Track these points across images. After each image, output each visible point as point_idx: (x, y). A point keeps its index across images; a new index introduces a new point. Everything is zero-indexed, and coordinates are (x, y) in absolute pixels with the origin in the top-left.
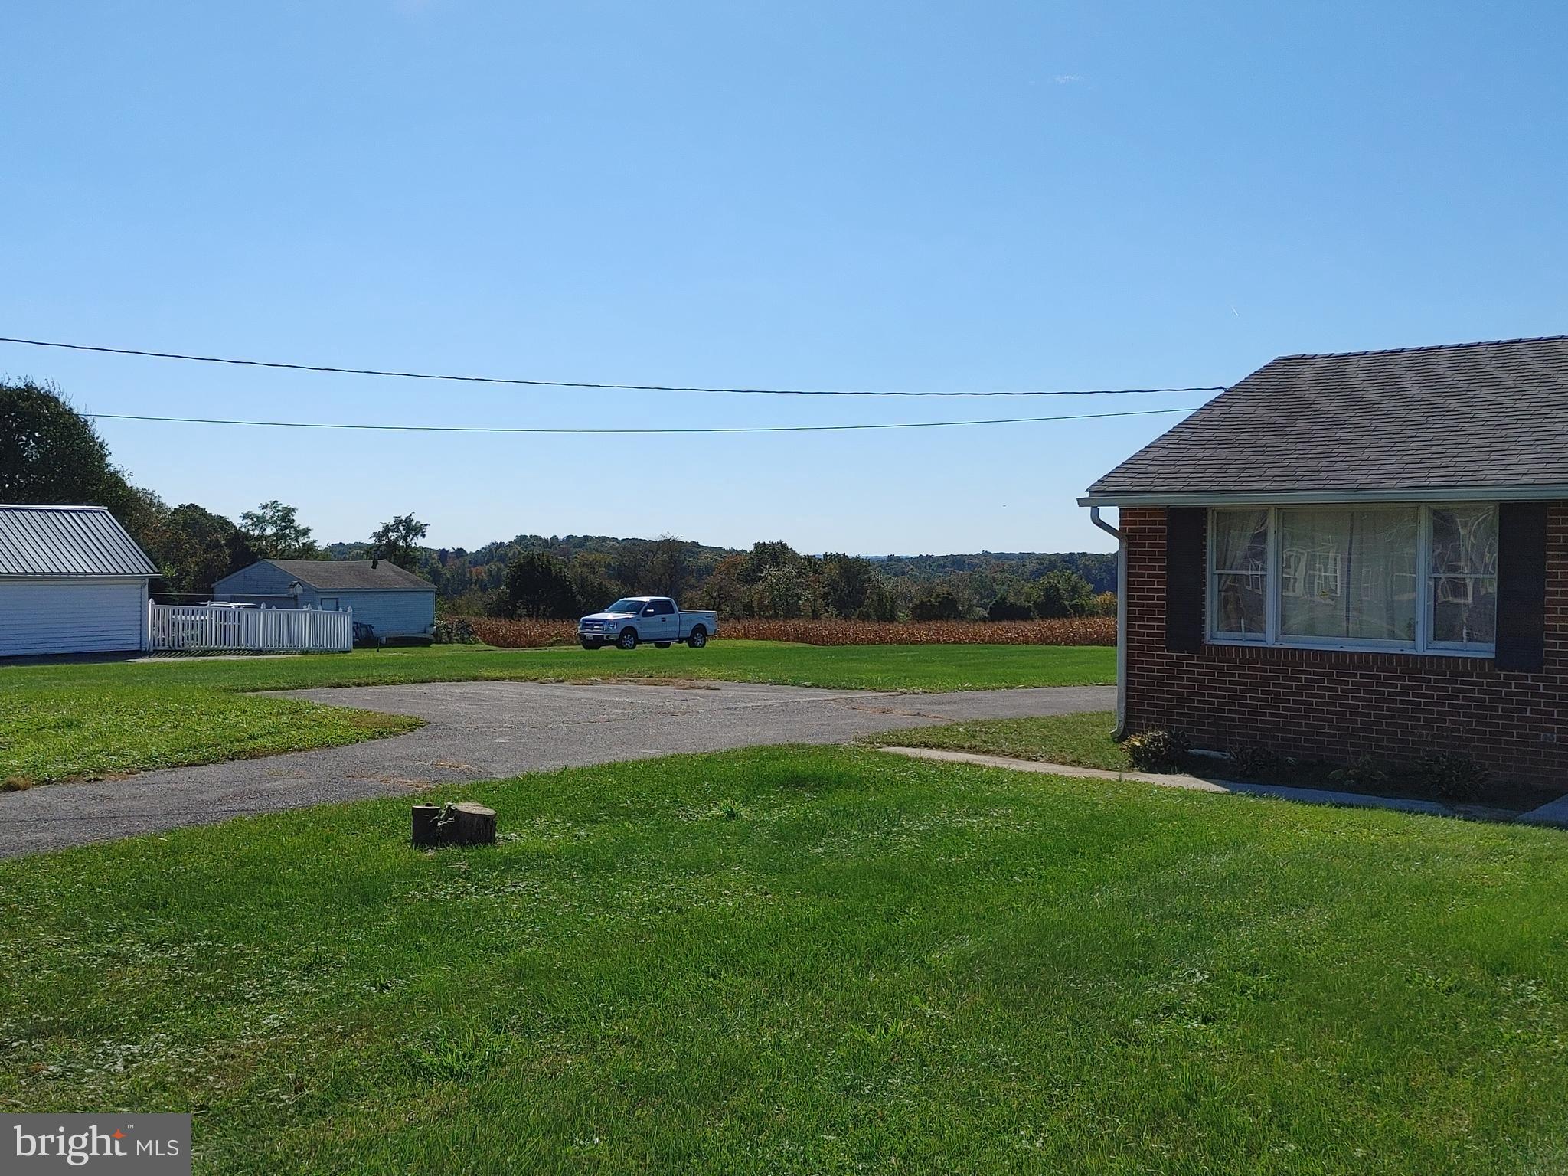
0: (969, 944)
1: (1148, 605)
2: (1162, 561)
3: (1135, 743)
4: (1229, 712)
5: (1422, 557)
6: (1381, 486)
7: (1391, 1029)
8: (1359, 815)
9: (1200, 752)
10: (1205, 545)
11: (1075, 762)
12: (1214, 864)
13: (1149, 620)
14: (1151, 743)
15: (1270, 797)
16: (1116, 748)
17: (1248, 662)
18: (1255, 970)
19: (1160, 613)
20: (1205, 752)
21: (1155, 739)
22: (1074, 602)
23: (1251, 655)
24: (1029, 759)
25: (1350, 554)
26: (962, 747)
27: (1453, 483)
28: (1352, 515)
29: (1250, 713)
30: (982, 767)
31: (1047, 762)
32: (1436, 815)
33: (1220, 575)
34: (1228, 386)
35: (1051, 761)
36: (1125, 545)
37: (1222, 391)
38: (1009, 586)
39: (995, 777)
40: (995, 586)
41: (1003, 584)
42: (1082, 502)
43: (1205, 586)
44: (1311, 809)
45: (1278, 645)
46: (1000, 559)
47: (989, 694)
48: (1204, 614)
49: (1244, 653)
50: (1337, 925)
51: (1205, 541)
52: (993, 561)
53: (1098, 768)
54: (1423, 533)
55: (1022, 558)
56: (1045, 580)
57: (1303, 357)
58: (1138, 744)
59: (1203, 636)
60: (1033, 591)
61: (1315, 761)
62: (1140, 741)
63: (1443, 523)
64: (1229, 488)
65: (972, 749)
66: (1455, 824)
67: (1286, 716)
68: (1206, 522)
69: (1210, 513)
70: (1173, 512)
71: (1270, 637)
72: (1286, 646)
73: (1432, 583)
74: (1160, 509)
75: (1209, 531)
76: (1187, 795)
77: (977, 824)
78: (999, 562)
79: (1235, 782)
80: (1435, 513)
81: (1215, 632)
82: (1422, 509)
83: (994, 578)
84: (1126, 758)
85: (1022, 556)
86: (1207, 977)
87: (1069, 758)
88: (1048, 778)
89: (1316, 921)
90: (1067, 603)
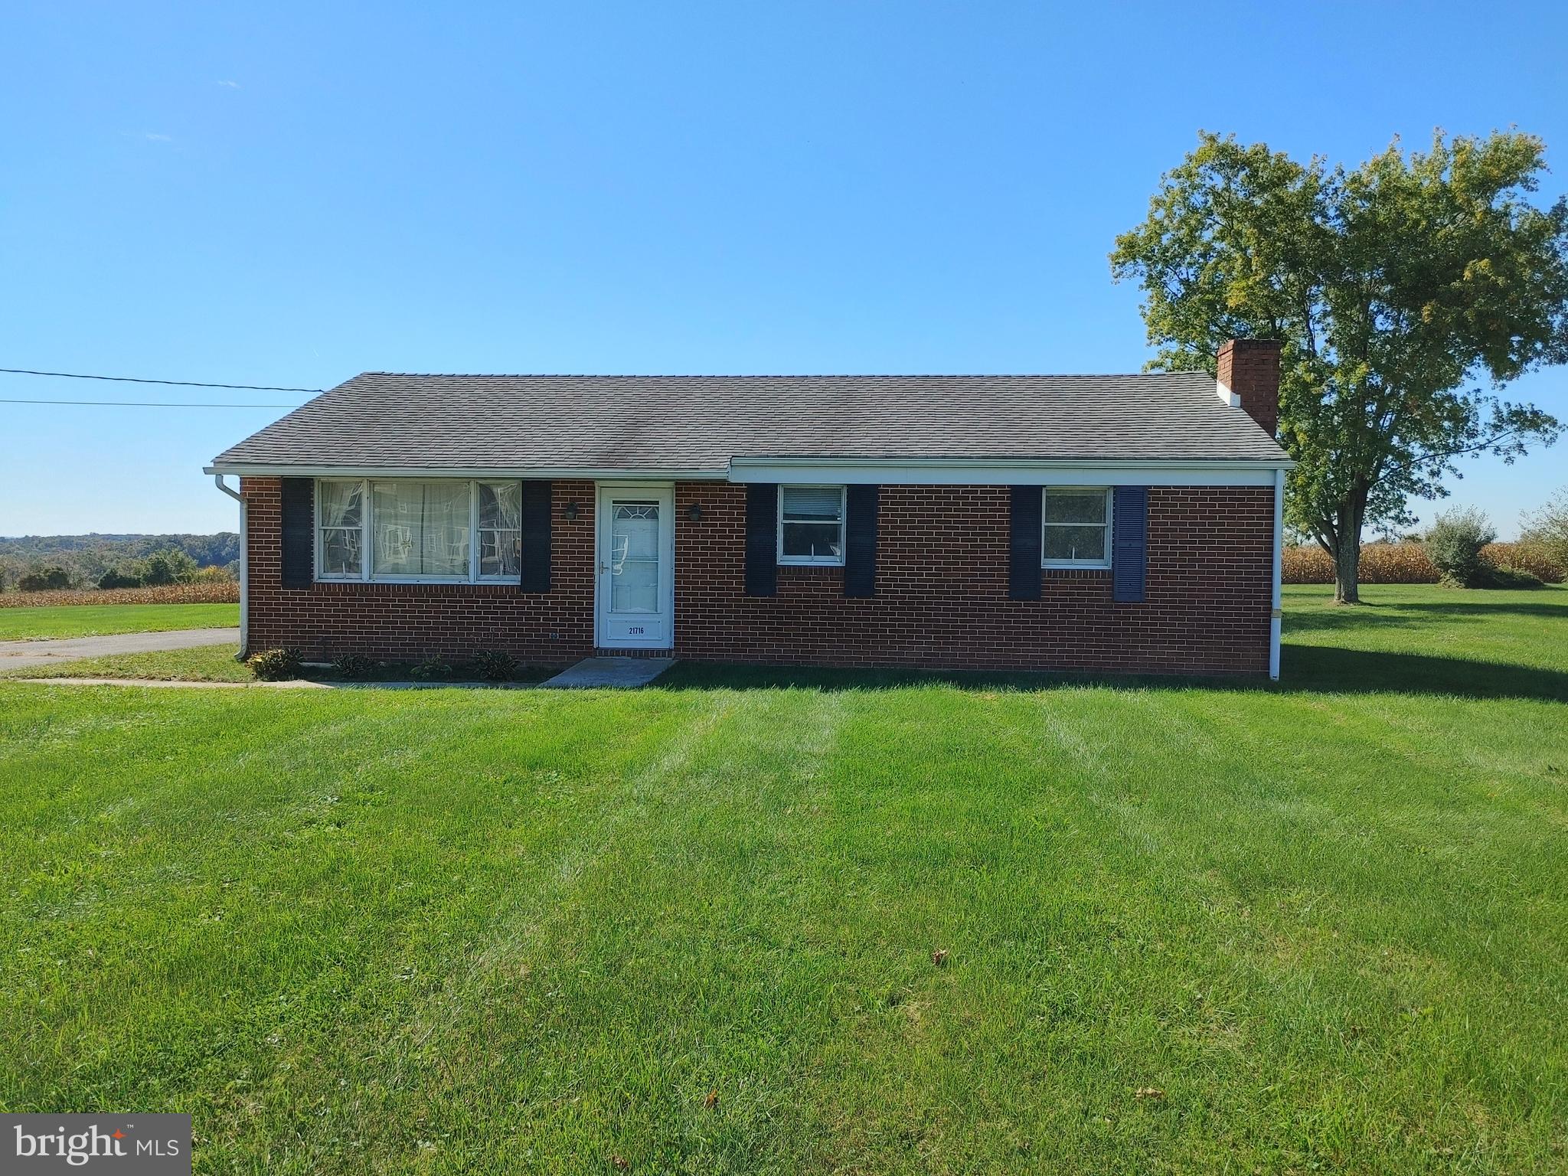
0: (132, 804)
1: (266, 554)
2: (277, 519)
3: (258, 660)
4: (334, 632)
5: (472, 514)
6: (445, 465)
7: (471, 808)
8: (434, 693)
9: (311, 664)
10: (313, 507)
11: (205, 678)
12: (333, 731)
13: (267, 565)
14: (272, 659)
15: (370, 688)
16: (241, 667)
17: (349, 595)
18: (372, 789)
19: (276, 560)
20: (315, 664)
21: (275, 655)
22: (181, 574)
23: (351, 589)
24: (163, 679)
25: (423, 511)
26: (99, 675)
27: (493, 465)
28: (424, 485)
29: (350, 633)
30: (121, 687)
31: (180, 681)
32: (486, 688)
33: (325, 531)
34: (326, 390)
35: (184, 680)
36: (245, 506)
37: (322, 393)
38: (118, 562)
39: (135, 693)
40: (103, 563)
41: (112, 561)
42: (207, 471)
43: (313, 538)
44: (401, 692)
45: (371, 582)
46: (108, 539)
47: (116, 638)
48: (312, 559)
49: (345, 589)
50: (427, 756)
51: (313, 504)
52: (102, 541)
53: (226, 682)
54: (473, 501)
55: (130, 539)
56: (153, 556)
57: (382, 374)
58: (260, 660)
59: (312, 577)
60: (142, 566)
61: (400, 664)
62: (262, 658)
63: (486, 493)
64: (332, 463)
65: (107, 676)
66: (499, 692)
67: (377, 633)
68: (313, 489)
69: (316, 484)
70: (286, 482)
71: (365, 577)
72: (377, 582)
73: (480, 534)
74: (275, 479)
75: (316, 496)
76: (305, 692)
77: (124, 725)
78: (108, 542)
79: (341, 682)
80: (481, 485)
81: (322, 573)
82: (472, 483)
83: (102, 556)
84: (250, 671)
85: (130, 537)
86: (336, 799)
87: (200, 676)
88: (182, 691)
89: (411, 756)
90: (174, 575)
